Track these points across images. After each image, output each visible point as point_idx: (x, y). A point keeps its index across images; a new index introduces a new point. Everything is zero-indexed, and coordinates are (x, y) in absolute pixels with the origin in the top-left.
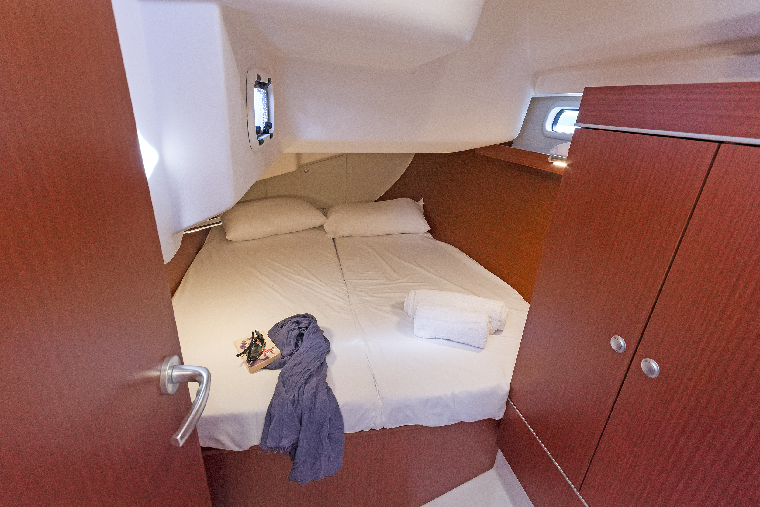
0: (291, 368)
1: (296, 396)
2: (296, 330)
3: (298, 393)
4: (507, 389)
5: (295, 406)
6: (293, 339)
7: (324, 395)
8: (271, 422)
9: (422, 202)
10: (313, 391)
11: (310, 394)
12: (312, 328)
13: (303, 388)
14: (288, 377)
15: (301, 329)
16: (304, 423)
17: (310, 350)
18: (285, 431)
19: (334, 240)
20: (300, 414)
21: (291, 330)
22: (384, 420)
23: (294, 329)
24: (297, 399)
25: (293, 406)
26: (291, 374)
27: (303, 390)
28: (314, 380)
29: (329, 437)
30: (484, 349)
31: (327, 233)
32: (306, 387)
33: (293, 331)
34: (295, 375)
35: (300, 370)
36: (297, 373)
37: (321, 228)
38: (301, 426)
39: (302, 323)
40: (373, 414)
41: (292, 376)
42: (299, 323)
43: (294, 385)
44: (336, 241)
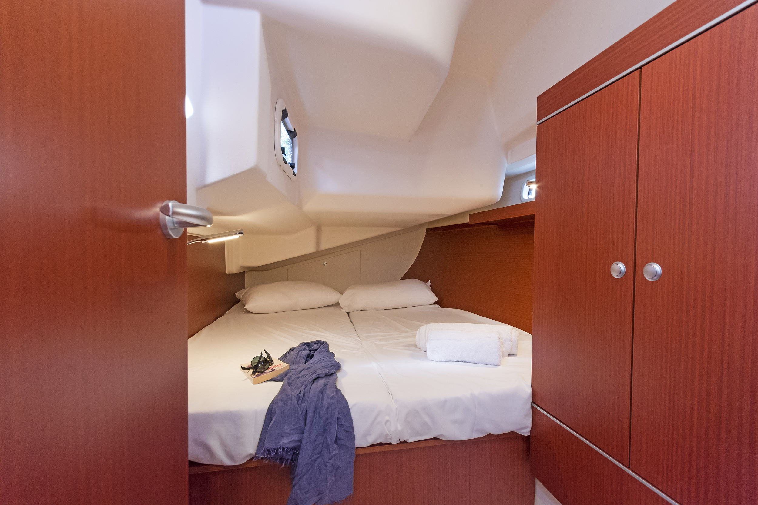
0: (298, 372)
1: (302, 393)
2: (307, 350)
3: (304, 389)
4: (529, 390)
5: (300, 402)
6: (303, 358)
7: (332, 392)
8: (271, 418)
9: (429, 283)
10: (320, 388)
11: (318, 390)
12: (323, 348)
13: (310, 386)
14: (294, 379)
15: (311, 352)
16: (309, 420)
17: (320, 362)
18: (287, 429)
19: (348, 313)
20: (304, 411)
21: (301, 350)
22: (399, 428)
23: (304, 349)
24: (303, 395)
25: (298, 402)
26: (298, 376)
27: (309, 388)
28: (322, 382)
29: (336, 442)
30: (500, 366)
31: (342, 308)
32: (313, 385)
33: (303, 351)
34: (302, 377)
35: (308, 373)
36: (305, 375)
37: (337, 305)
38: (305, 425)
39: (313, 346)
40: (387, 418)
41: (298, 378)
42: (310, 346)
43: (300, 385)
44: (350, 314)
